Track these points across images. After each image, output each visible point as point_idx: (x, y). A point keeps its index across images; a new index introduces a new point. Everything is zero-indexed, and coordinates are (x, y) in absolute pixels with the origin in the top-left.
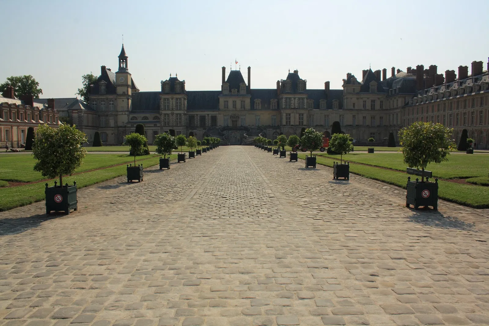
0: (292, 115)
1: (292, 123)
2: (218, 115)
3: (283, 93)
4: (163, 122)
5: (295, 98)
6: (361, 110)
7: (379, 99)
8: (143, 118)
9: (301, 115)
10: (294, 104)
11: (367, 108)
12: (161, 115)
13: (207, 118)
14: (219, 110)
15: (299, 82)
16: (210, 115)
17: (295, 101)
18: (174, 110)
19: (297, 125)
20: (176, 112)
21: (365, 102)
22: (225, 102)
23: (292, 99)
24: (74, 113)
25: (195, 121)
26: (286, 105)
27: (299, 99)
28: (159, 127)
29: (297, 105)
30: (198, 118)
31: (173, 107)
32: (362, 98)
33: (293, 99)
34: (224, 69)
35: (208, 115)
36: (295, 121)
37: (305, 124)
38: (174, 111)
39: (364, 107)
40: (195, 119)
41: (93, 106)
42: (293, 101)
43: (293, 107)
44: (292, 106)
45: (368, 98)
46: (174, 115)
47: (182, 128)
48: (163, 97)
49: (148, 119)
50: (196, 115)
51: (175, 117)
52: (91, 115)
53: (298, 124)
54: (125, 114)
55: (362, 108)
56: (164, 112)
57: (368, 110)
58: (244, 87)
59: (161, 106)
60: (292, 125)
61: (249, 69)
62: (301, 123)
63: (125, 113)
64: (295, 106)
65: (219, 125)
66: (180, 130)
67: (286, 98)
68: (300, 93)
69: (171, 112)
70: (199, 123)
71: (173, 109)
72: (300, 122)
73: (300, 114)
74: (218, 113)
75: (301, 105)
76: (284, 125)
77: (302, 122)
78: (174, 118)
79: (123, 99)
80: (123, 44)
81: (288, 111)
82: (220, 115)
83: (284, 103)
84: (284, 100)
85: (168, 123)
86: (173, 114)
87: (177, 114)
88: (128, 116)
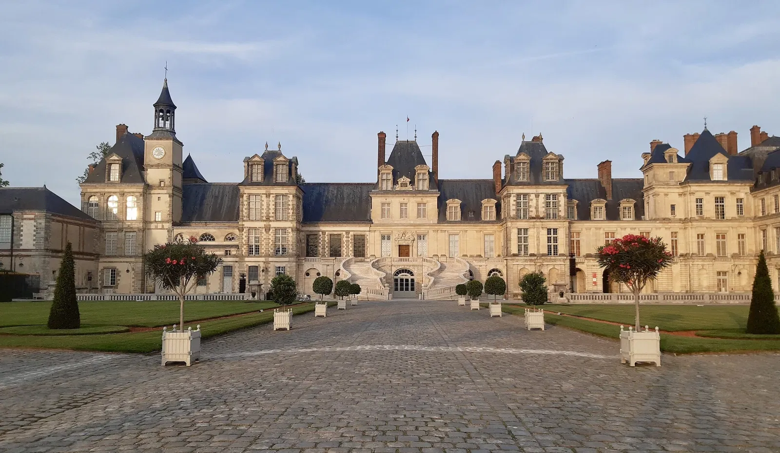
0: (531, 232)
1: (531, 251)
2: (367, 233)
3: (510, 184)
4: (245, 247)
5: (537, 196)
6: (691, 220)
7: (732, 193)
8: (203, 236)
9: (552, 232)
10: (537, 208)
11: (706, 214)
12: (241, 230)
13: (345, 239)
14: (371, 221)
15: (547, 159)
16: (352, 233)
17: (537, 201)
18: (270, 221)
19: (543, 255)
20: (274, 224)
21: (701, 200)
22: (383, 204)
23: (531, 198)
24: (25, 219)
25: (320, 245)
26: (518, 210)
27: (548, 196)
28: (235, 256)
29: (544, 209)
30: (326, 239)
31: (269, 213)
32: (692, 193)
33: (533, 196)
34: (382, 137)
35: (348, 232)
36: (538, 245)
37: (563, 252)
38: (270, 223)
39: (697, 212)
40: (320, 241)
41: (91, 208)
42: (534, 201)
43: (533, 214)
44: (532, 211)
45: (707, 193)
46: (271, 231)
47: (287, 259)
48: (247, 191)
49: (214, 240)
50: (321, 233)
51: (272, 234)
52: (78, 227)
53: (546, 251)
54: (163, 228)
55: (694, 215)
56: (247, 224)
57: (709, 220)
58: (424, 174)
59: (242, 211)
60: (532, 255)
61: (435, 136)
62: (552, 251)
63: (163, 226)
64: (537, 211)
65: (371, 256)
66: (283, 265)
67: (518, 196)
68: (550, 184)
69: (265, 223)
70: (327, 249)
71: (268, 219)
72: (549, 247)
73: (549, 231)
74: (367, 229)
75: (551, 210)
76: (514, 255)
77: (556, 247)
78: (270, 237)
79: (159, 196)
80: (166, 80)
81: (522, 224)
82: (372, 234)
83: (513, 205)
84: (512, 199)
85: (257, 248)
86: (268, 229)
87: (277, 230)
88: (168, 231)
